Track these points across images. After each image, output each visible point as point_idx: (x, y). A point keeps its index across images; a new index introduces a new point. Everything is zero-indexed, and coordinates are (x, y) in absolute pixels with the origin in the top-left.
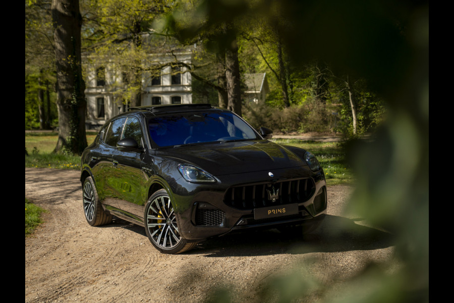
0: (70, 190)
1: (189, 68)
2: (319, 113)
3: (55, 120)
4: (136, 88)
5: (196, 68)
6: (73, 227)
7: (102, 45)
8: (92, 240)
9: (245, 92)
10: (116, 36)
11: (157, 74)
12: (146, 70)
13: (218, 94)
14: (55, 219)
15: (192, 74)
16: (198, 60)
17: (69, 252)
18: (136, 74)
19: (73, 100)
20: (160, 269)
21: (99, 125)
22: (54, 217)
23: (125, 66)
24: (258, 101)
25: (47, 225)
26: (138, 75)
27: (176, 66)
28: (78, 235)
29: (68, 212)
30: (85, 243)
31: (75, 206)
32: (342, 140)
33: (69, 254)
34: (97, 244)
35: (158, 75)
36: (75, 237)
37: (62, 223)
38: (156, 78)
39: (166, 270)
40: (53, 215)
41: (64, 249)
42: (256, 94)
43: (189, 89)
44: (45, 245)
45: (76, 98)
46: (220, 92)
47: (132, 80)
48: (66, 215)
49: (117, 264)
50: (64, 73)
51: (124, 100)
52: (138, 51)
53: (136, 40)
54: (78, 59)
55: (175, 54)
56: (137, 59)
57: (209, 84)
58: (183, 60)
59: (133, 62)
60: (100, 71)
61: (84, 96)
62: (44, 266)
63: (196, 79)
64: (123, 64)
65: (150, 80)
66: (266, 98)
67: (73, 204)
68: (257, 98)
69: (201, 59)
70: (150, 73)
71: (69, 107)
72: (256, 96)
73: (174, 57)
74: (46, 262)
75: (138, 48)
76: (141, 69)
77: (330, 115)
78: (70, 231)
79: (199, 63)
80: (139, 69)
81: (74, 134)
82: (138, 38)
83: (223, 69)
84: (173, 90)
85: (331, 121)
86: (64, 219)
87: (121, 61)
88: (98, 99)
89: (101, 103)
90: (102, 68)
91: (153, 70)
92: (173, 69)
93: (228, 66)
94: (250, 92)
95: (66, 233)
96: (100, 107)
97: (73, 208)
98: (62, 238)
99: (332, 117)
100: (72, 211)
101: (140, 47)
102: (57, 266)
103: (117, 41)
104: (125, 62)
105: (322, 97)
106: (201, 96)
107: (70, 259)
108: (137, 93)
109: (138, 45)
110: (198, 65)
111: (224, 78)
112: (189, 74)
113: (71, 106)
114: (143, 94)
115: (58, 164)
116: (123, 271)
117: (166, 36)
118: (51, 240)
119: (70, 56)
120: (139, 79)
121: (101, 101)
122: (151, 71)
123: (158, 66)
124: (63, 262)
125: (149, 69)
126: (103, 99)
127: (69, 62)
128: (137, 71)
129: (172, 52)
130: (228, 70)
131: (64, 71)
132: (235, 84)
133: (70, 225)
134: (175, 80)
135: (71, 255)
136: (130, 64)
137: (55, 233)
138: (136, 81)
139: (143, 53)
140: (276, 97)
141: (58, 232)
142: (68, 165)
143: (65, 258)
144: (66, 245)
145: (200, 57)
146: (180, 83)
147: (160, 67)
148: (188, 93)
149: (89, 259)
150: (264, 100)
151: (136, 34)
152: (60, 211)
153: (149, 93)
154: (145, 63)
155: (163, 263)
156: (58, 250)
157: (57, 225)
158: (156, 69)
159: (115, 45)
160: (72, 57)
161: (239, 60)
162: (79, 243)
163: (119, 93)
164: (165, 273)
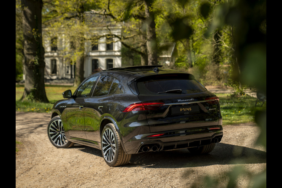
0: (33, 127)
1: (120, 39)
2: (214, 72)
3: (20, 76)
4: (81, 53)
5: (125, 38)
6: (40, 154)
7: (56, 21)
8: (55, 163)
9: (160, 56)
10: (67, 15)
11: (96, 42)
12: (88, 40)
13: (140, 58)
14: (27, 149)
15: (123, 43)
16: (126, 33)
17: (39, 172)
18: (81, 42)
19: (36, 62)
20: (106, 184)
21: (52, 80)
22: (26, 147)
23: (73, 37)
24: (170, 63)
25: (21, 153)
26: (82, 43)
27: (110, 37)
28: (45, 160)
29: (36, 143)
30: (50, 166)
31: (40, 139)
32: (231, 92)
33: (39, 173)
34: (59, 166)
35: (97, 44)
36: (42, 161)
37: (32, 151)
38: (95, 45)
39: (110, 184)
40: (25, 146)
41: (35, 169)
42: (168, 57)
43: (119, 54)
44: (21, 167)
45: (38, 60)
46: (142, 56)
47: (78, 47)
48: (34, 146)
49: (75, 180)
50: (29, 42)
51: (72, 62)
52: (83, 26)
53: (82, 18)
54: (40, 31)
55: (109, 28)
56: (81, 32)
57: (134, 50)
58: (115, 33)
59: (79, 34)
60: (54, 40)
61: (44, 59)
62: (23, 182)
63: (124, 47)
64: (71, 35)
65: (91, 47)
66: (176, 61)
67: (38, 138)
68: (169, 61)
69: (129, 32)
70: (91, 42)
71: (33, 67)
72: (168, 59)
73: (109, 30)
74: (24, 179)
75: (82, 24)
76: (85, 39)
77: (222, 74)
78: (38, 157)
79: (127, 35)
80: (83, 39)
81: (36, 87)
82: (83, 16)
83: (145, 40)
84: (107, 54)
85: (223, 78)
86: (33, 148)
87: (70, 34)
88: (52, 61)
89: (54, 63)
90: (56, 38)
91: (93, 39)
92: (107, 39)
93: (148, 37)
94: (164, 56)
95: (35, 158)
96: (53, 66)
97: (39, 140)
98: (33, 162)
99: (223, 75)
100: (38, 142)
101: (83, 23)
102: (32, 182)
103: (67, 18)
104: (73, 34)
105: (217, 60)
106: (128, 59)
107: (40, 177)
108: (81, 57)
109: (82, 21)
110: (126, 37)
111: (145, 46)
112: (120, 43)
113: (34, 66)
114: (85, 57)
115: (24, 108)
116: (79, 185)
117: (104, 15)
118: (25, 163)
119: (34, 29)
120: (83, 47)
121: (54, 62)
122: (92, 40)
123: (97, 37)
124: (36, 179)
125: (91, 39)
126: (55, 61)
127: (33, 34)
128: (82, 40)
129: (108, 26)
130: (149, 40)
131: (30, 40)
132: (154, 51)
133: (38, 153)
134: (109, 47)
135: (41, 174)
136: (77, 35)
137: (27, 159)
138: (81, 48)
139: (85, 27)
140: (183, 60)
141: (30, 158)
142: (32, 109)
143: (37, 176)
144: (37, 166)
145: (128, 31)
146: (112, 49)
147: (98, 37)
148: (118, 56)
149: (54, 177)
150: (174, 62)
151: (81, 14)
152: (30, 143)
153: (90, 56)
154: (87, 34)
155: (107, 179)
156: (31, 170)
157: (28, 152)
158: (96, 39)
159: (65, 21)
160: (35, 30)
161: (156, 33)
162: (45, 165)
163: (68, 57)
164: (109, 186)
